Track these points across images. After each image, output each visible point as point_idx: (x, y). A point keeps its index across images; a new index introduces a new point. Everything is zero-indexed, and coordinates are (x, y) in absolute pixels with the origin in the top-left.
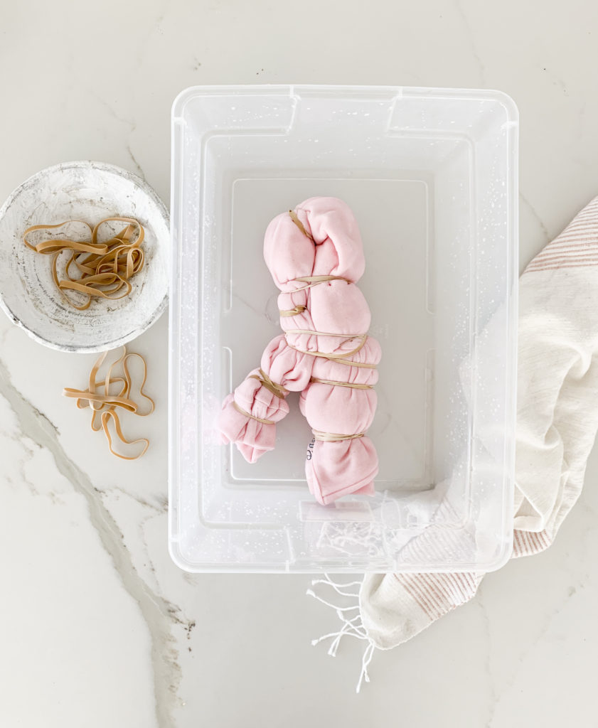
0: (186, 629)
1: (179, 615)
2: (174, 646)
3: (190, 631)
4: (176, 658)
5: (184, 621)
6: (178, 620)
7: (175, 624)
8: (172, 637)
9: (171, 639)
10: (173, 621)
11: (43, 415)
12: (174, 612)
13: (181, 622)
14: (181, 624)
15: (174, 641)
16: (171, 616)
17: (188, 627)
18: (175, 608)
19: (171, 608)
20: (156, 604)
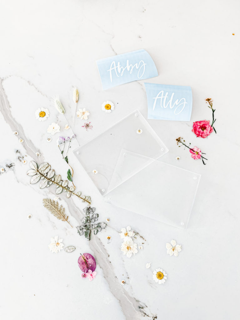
1: (146, 310)
5: (150, 315)
6: (146, 314)
7: (144, 317)
12: (143, 308)
13: (148, 316)
16: (141, 311)
18: (143, 305)
19: (141, 305)
20: (131, 303)
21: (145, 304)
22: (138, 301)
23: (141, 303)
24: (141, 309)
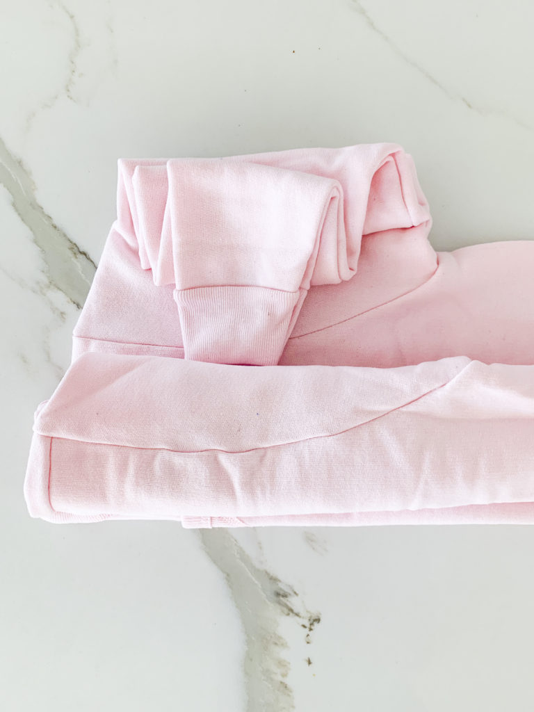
0: (304, 626)
1: (294, 602)
2: (283, 654)
3: (311, 630)
4: (284, 675)
5: (302, 613)
6: (291, 610)
7: (288, 617)
8: (280, 638)
9: (278, 642)
10: (283, 611)
11: (84, 254)
12: (285, 596)
13: (297, 615)
14: (297, 618)
15: (282, 645)
16: (279, 603)
17: (307, 624)
18: (287, 590)
19: (281, 589)
20: (256, 582)
21: (291, 587)
22: (274, 580)
23: (281, 585)
24: (281, 598)
